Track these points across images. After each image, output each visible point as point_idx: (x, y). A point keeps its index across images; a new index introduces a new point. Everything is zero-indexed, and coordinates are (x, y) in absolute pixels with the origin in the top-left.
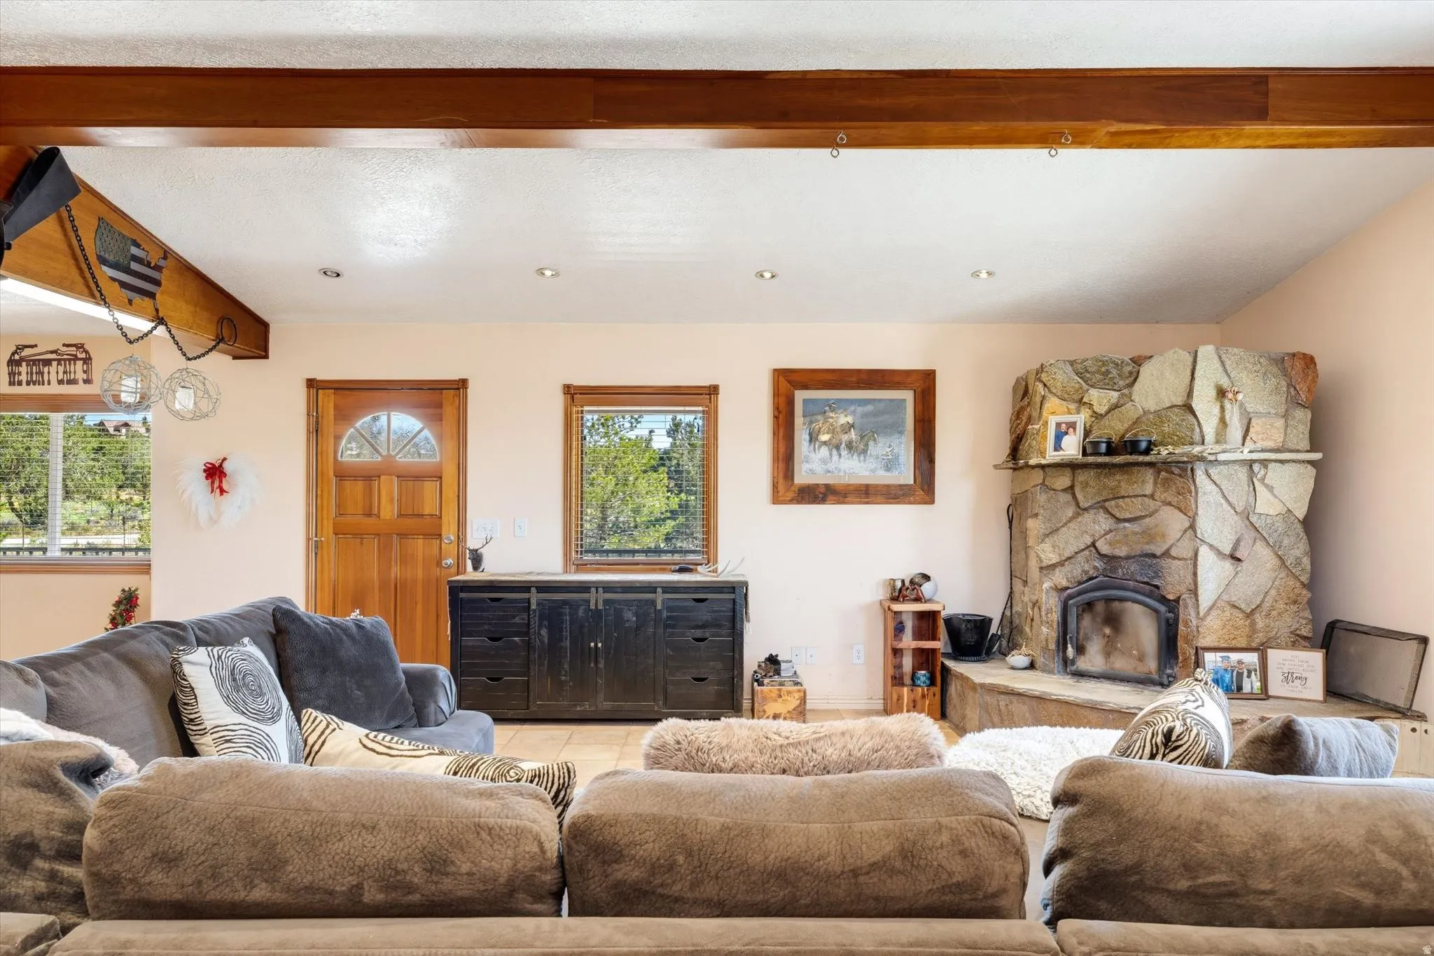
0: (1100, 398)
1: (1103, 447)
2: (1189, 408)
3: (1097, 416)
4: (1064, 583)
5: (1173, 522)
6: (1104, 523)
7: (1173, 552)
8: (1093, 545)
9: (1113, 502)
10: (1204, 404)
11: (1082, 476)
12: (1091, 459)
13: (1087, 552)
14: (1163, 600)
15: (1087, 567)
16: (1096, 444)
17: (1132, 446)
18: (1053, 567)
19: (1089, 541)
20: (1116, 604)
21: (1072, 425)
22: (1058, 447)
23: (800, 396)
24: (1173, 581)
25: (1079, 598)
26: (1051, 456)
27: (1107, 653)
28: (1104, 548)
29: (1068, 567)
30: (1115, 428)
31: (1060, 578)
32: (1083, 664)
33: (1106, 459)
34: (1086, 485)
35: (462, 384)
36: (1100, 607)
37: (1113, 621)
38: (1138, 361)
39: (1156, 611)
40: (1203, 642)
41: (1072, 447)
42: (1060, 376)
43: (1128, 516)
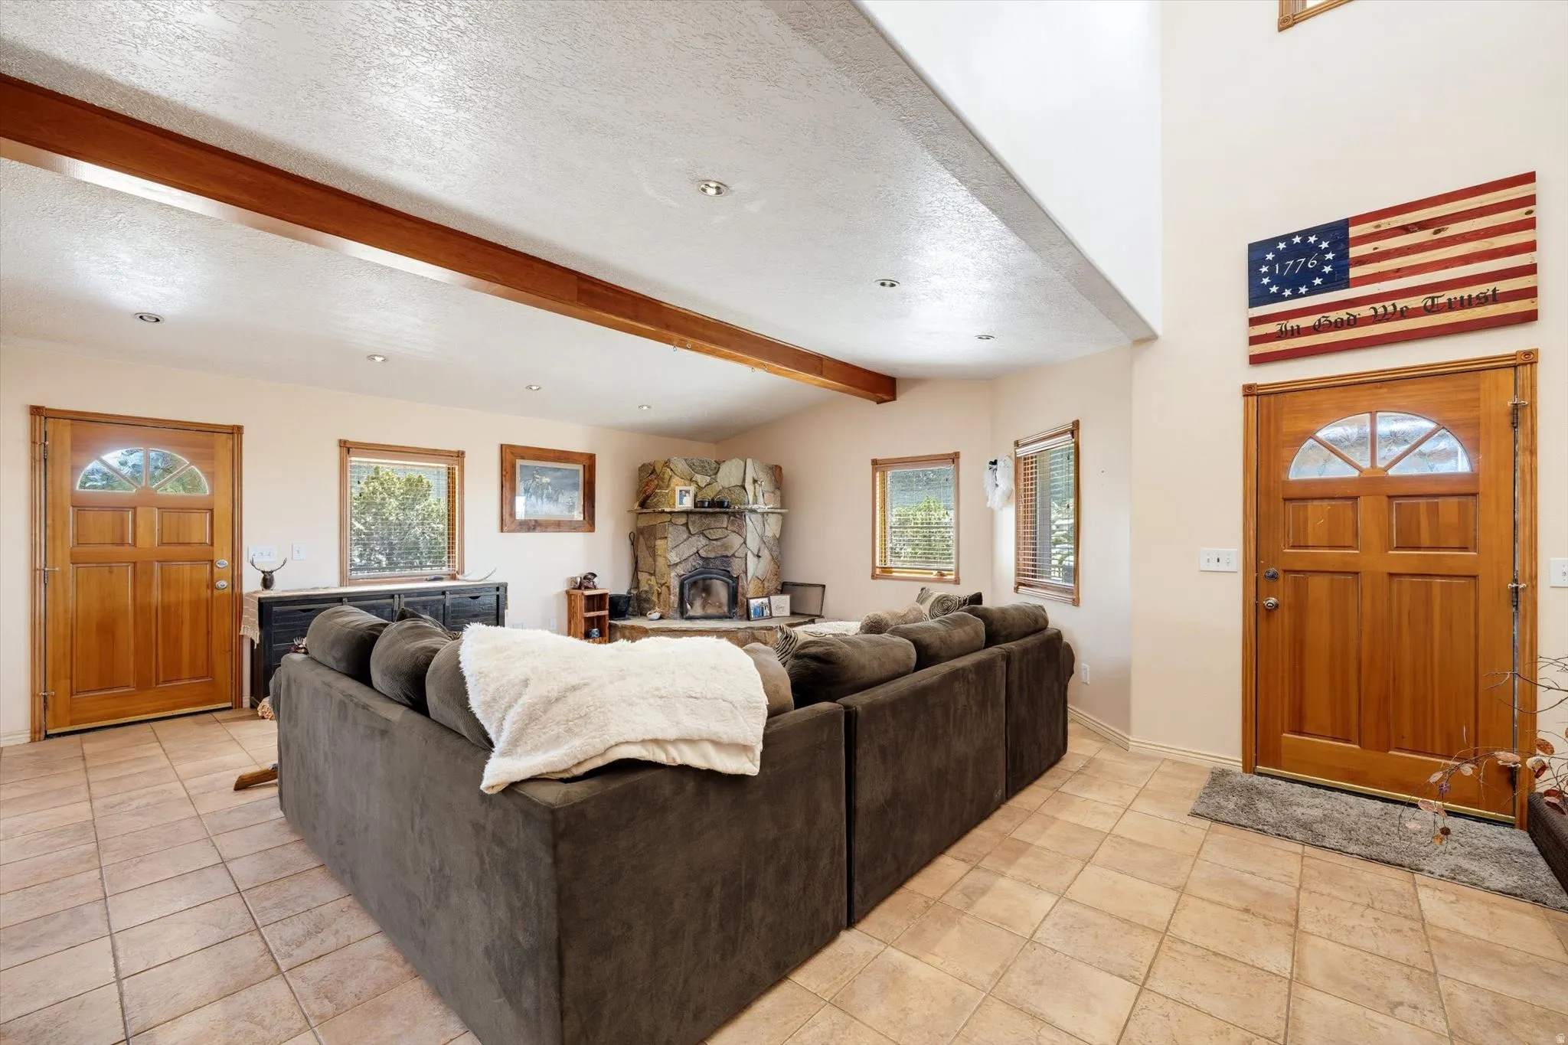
0: (703, 480)
1: (707, 504)
2: (744, 487)
3: (700, 488)
4: (682, 573)
5: (735, 540)
6: (703, 541)
7: (736, 554)
8: (697, 552)
9: (707, 531)
10: (749, 486)
11: (693, 518)
12: (697, 510)
13: (694, 556)
14: (731, 577)
15: (694, 564)
16: (703, 502)
17: (721, 504)
18: (677, 564)
19: (695, 550)
20: (708, 581)
21: (687, 492)
22: (681, 503)
23: (519, 462)
24: (736, 569)
25: (689, 580)
26: (678, 508)
27: (704, 607)
28: (703, 553)
29: (684, 564)
30: (709, 494)
31: (680, 570)
32: (691, 613)
33: (710, 510)
34: (694, 522)
35: (236, 431)
36: (700, 583)
37: (707, 590)
38: (718, 463)
39: (728, 583)
40: (748, 596)
41: (688, 503)
42: (680, 466)
43: (715, 538)
